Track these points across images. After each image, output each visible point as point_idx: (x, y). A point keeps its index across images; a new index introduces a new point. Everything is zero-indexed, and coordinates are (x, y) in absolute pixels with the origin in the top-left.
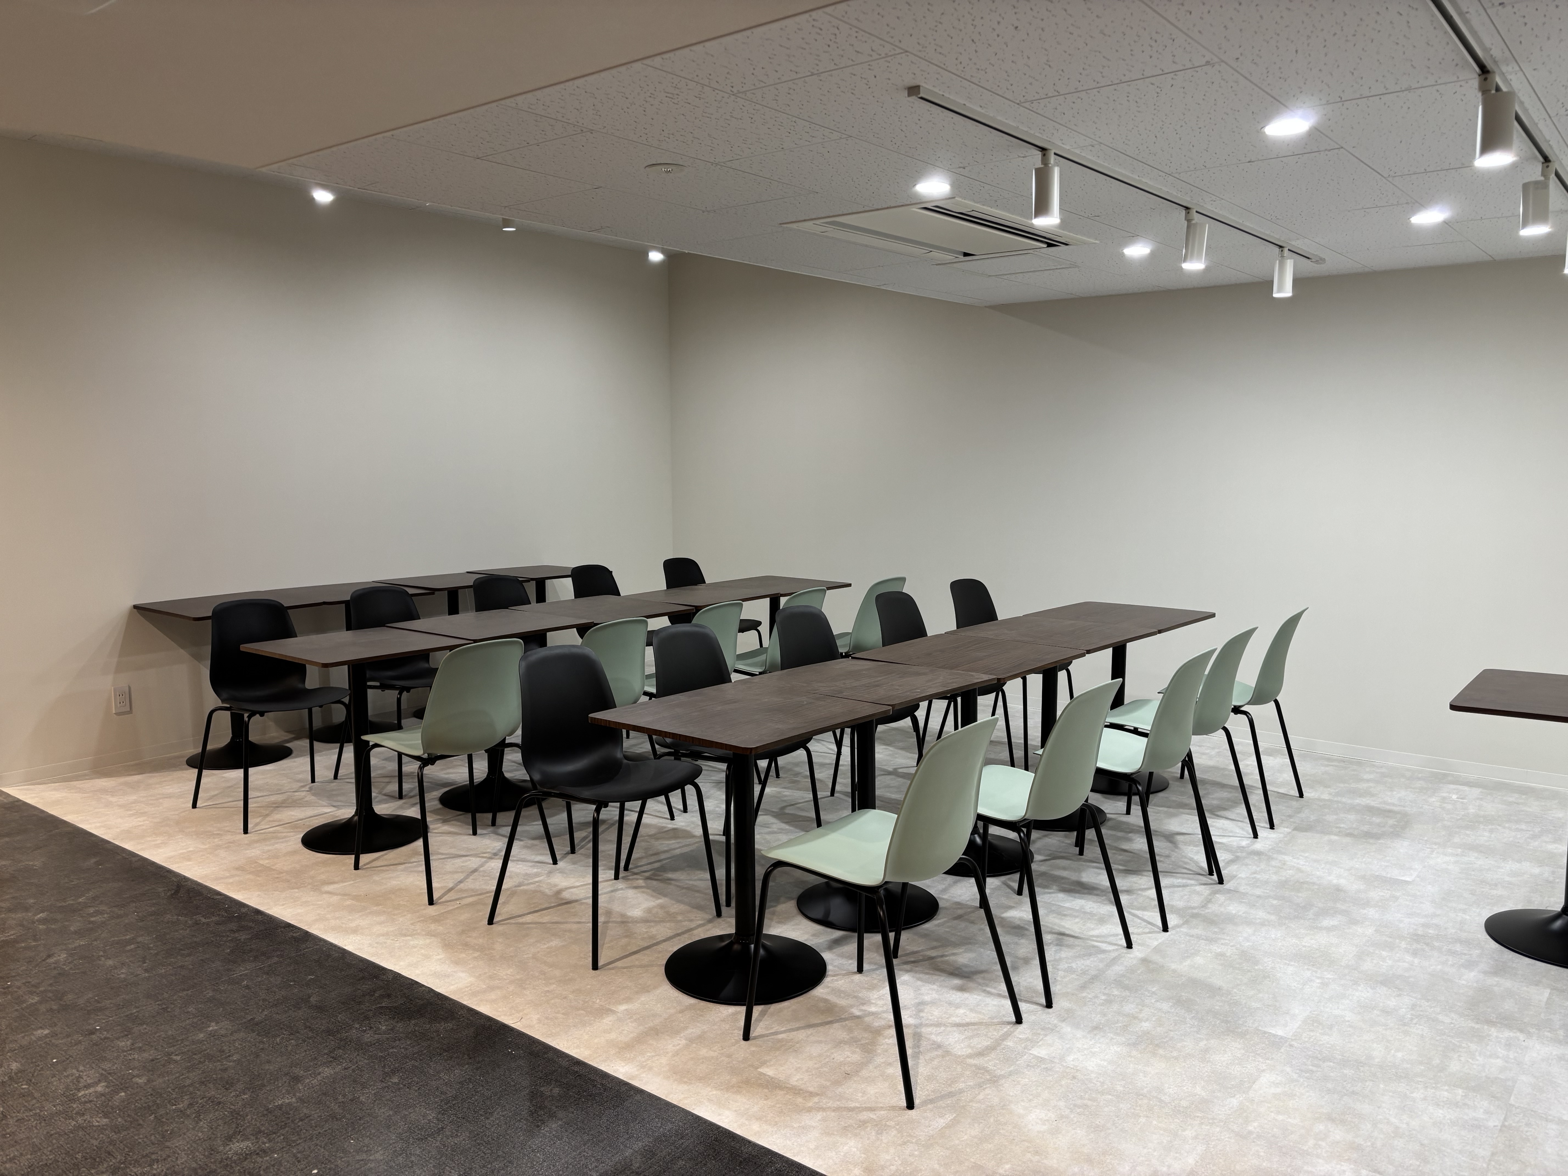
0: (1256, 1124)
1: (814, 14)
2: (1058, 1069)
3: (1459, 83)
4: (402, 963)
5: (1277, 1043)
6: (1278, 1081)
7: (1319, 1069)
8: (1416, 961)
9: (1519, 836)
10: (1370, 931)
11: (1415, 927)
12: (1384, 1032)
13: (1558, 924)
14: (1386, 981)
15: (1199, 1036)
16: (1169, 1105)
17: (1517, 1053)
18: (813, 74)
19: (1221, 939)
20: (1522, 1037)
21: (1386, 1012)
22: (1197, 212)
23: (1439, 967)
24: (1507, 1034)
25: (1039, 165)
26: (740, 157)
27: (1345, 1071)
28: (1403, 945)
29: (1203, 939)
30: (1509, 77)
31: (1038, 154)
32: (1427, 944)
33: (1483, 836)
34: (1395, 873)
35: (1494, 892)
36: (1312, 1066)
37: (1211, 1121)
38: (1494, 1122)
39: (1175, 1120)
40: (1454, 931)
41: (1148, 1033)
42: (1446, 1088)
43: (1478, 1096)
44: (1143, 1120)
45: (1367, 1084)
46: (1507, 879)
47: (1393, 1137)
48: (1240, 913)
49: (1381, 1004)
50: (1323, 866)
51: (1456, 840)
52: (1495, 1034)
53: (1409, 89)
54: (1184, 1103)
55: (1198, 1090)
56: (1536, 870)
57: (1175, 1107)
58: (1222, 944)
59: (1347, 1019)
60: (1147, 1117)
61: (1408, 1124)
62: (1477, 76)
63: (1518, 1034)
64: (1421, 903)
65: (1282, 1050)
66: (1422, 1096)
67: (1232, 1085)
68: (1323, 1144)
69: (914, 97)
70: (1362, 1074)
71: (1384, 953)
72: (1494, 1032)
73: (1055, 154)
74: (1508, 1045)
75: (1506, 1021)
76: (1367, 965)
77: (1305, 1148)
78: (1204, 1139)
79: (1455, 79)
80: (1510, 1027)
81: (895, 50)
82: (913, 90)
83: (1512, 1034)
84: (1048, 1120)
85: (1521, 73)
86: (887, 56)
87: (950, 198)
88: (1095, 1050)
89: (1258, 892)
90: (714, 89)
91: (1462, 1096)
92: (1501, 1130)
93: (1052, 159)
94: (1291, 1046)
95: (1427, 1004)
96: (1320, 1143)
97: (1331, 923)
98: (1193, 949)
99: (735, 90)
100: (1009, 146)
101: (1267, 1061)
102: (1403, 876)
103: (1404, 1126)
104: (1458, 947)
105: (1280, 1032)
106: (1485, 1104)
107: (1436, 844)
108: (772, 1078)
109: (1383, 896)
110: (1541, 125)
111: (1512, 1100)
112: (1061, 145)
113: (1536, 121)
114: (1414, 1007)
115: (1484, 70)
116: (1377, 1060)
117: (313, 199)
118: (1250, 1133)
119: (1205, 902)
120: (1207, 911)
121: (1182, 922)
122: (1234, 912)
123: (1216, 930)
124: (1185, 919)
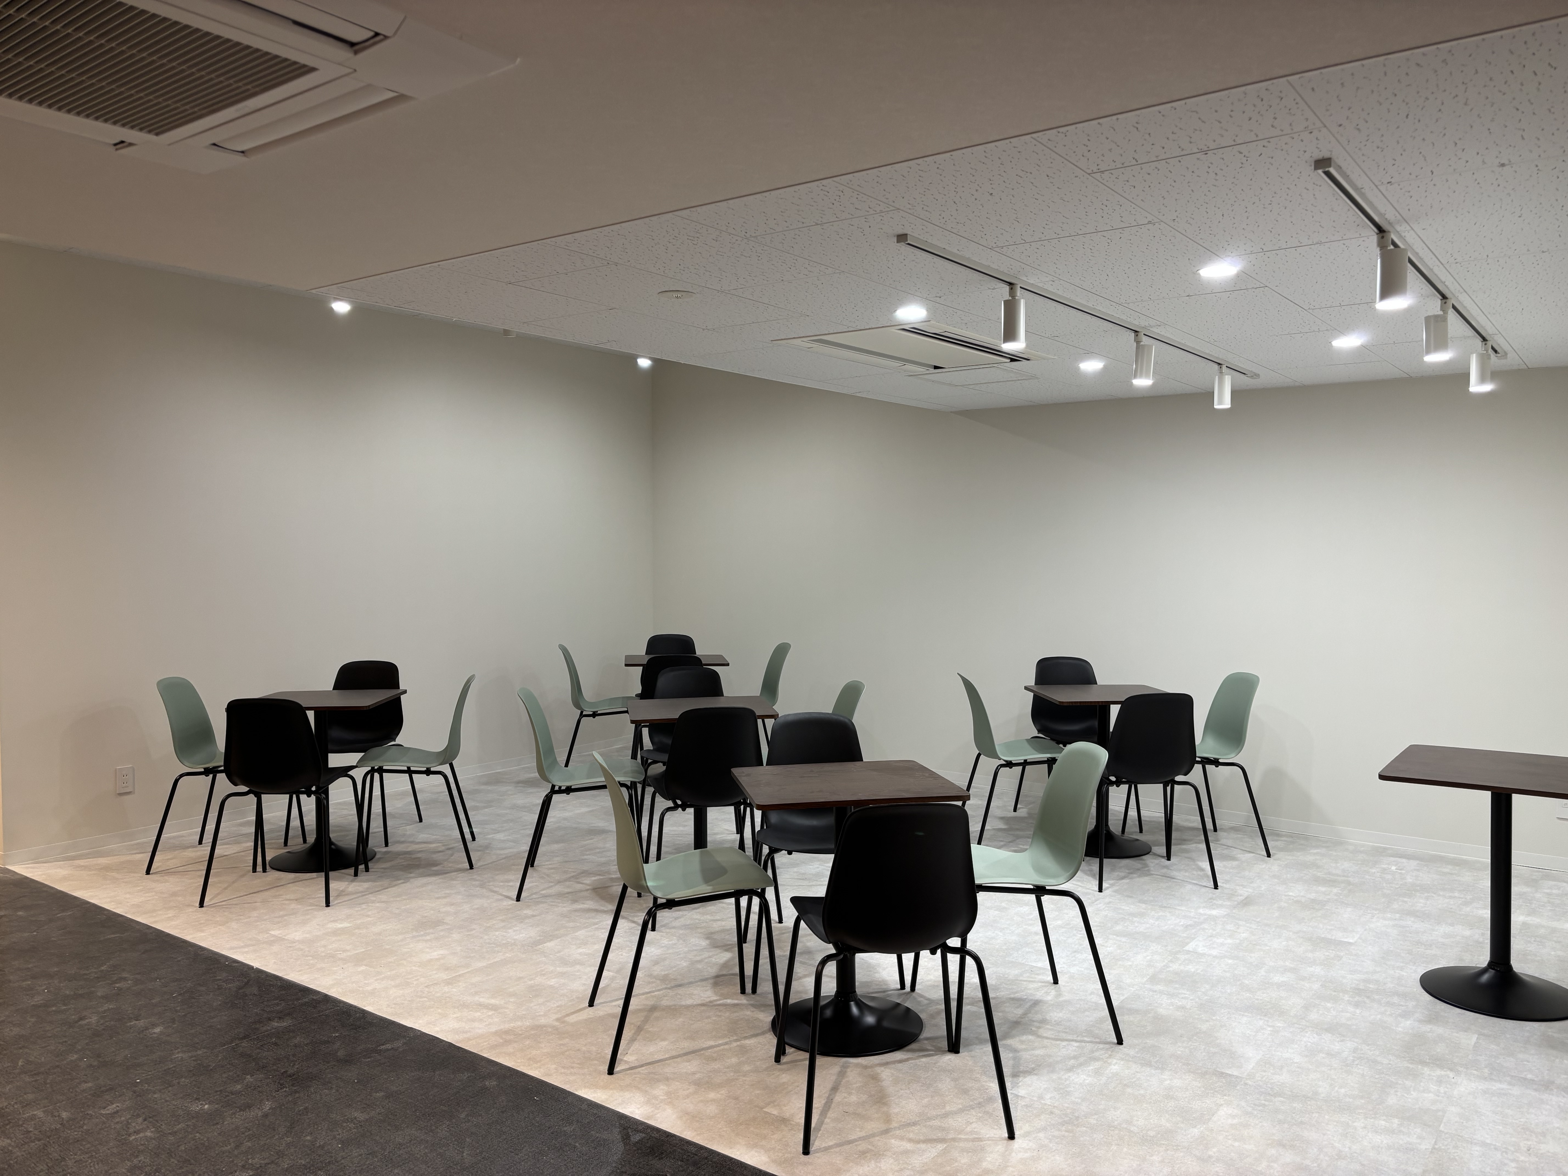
0: (1215, 1150)
1: (824, 182)
2: (1037, 1106)
3: (1362, 239)
4: (421, 1021)
5: (1233, 1081)
6: (1234, 1114)
7: (1271, 1103)
8: (1358, 1011)
9: (1452, 903)
10: (1316, 986)
11: (1357, 982)
12: (1329, 1072)
13: (1485, 978)
14: (1331, 1028)
15: (1163, 1077)
16: (1137, 1135)
17: (1447, 1088)
18: (817, 224)
19: (1182, 993)
20: (1451, 1075)
21: (1329, 1054)
22: (1144, 334)
23: (1379, 1016)
24: (1439, 1072)
25: (1007, 297)
26: (744, 286)
27: (1294, 1105)
28: (1346, 998)
29: (1165, 994)
30: (1403, 234)
31: (1007, 288)
32: (1368, 997)
33: (1420, 903)
34: (1339, 936)
35: (1428, 952)
36: (1265, 1100)
37: (1175, 1148)
38: (1426, 1146)
39: (1143, 1147)
40: (1392, 986)
41: (1117, 1075)
42: (1384, 1118)
43: (1412, 1124)
44: (1114, 1148)
45: (1314, 1115)
46: (1441, 940)
47: (1337, 1159)
48: (1198, 971)
49: (1326, 1048)
50: (1274, 929)
51: (1395, 906)
52: (1428, 1072)
53: (1320, 243)
54: (1152, 1133)
55: (1163, 1122)
56: (1467, 933)
57: (1143, 1137)
58: (1183, 998)
59: (1295, 1061)
60: (1118, 1145)
61: (1350, 1148)
62: (1375, 234)
63: (1448, 1072)
64: (1363, 961)
65: (1238, 1088)
66: (1362, 1125)
67: (1194, 1117)
68: (1276, 1165)
69: (902, 243)
70: (1309, 1107)
71: (1329, 1005)
72: (1426, 1070)
73: (1021, 287)
74: (1440, 1081)
75: (1438, 1062)
76: (1313, 1016)
77: (1259, 1169)
78: (1169, 1162)
79: (1359, 236)
80: (1442, 1067)
81: (888, 207)
82: (902, 238)
83: (1443, 1073)
84: (1029, 1149)
85: (1412, 231)
86: (881, 212)
87: (925, 321)
88: (1070, 1089)
89: (1214, 952)
90: (730, 234)
91: (1398, 1124)
92: (1431, 1152)
93: (1019, 292)
94: (1246, 1084)
95: (1367, 1048)
96: (1272, 1164)
97: (1282, 979)
98: (1157, 1003)
99: (748, 235)
100: (980, 280)
101: (1225, 1097)
102: (1346, 938)
103: (1347, 1150)
104: (1395, 1000)
105: (1236, 1073)
106: (1419, 1130)
107: (1376, 910)
108: (777, 1116)
109: (1328, 956)
110: (1436, 270)
111: (1442, 1128)
112: (1026, 280)
113: (1431, 267)
114: (1355, 1050)
115: (1381, 230)
116: (1322, 1095)
117: (332, 310)
118: (1210, 1157)
119: (1166, 961)
120: (1168, 969)
121: (1145, 980)
122: (1193, 970)
123: (1177, 986)
124: (1148, 977)
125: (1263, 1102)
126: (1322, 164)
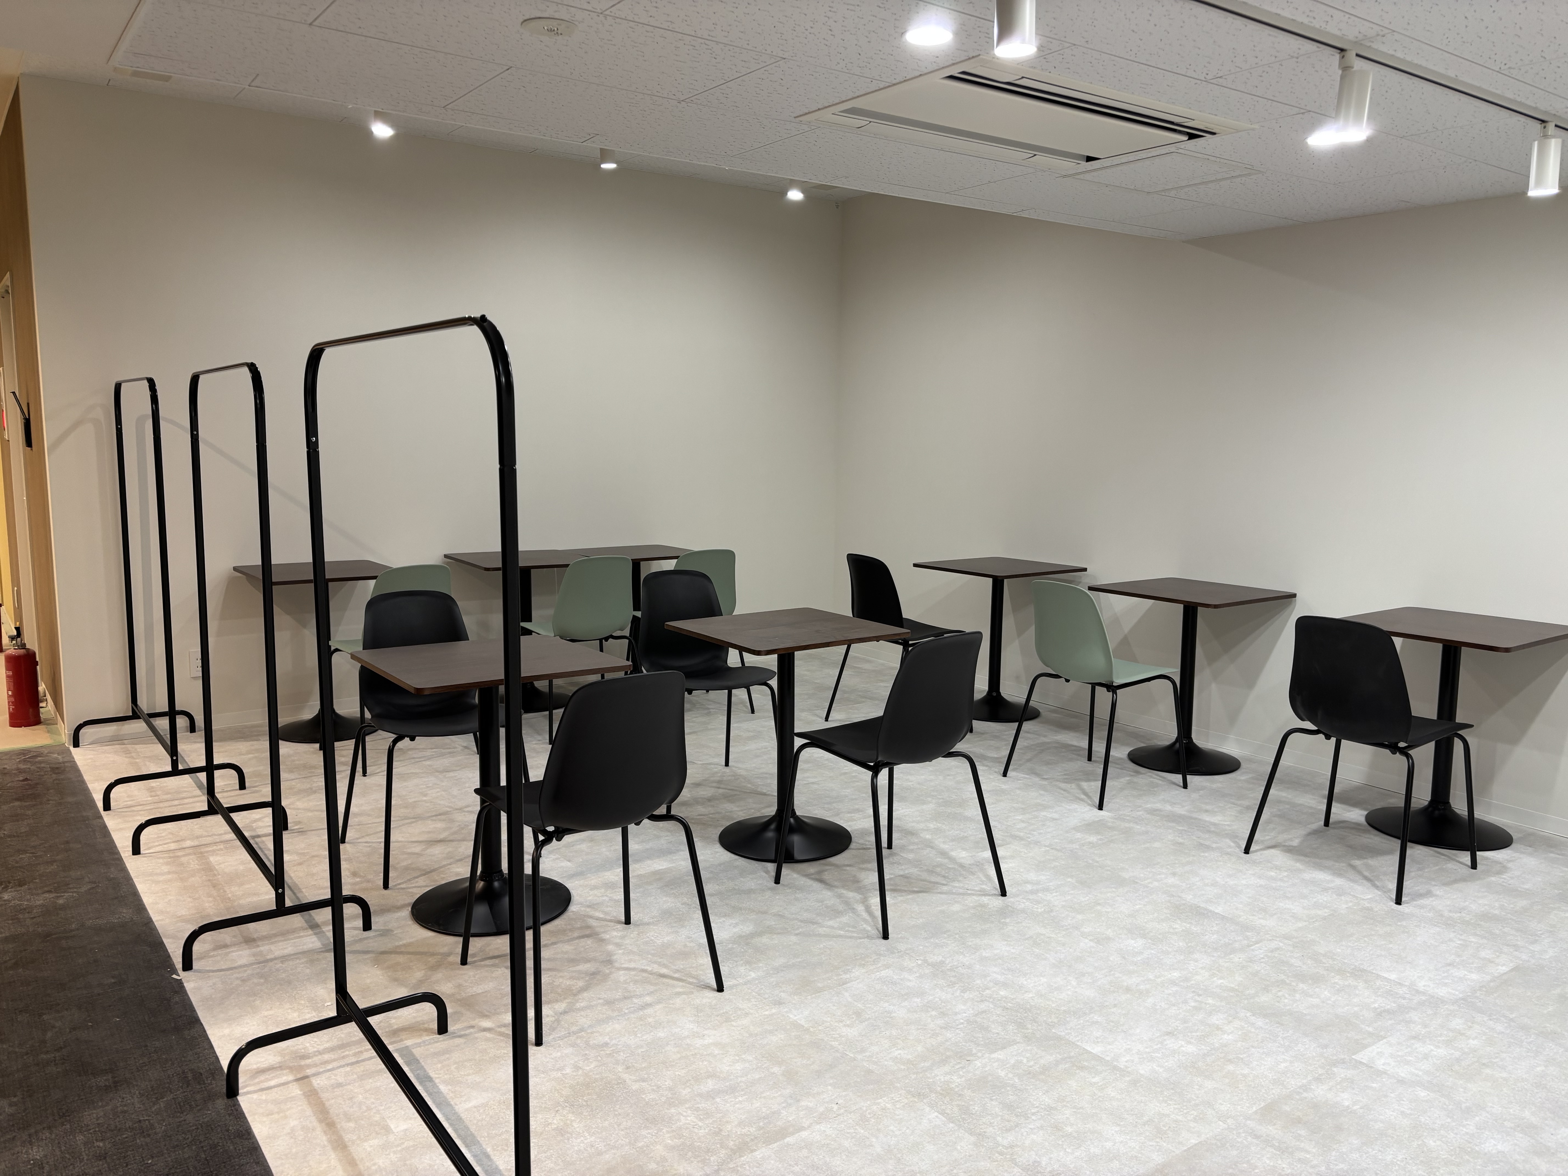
22: (1357, 55)
117: (371, 133)
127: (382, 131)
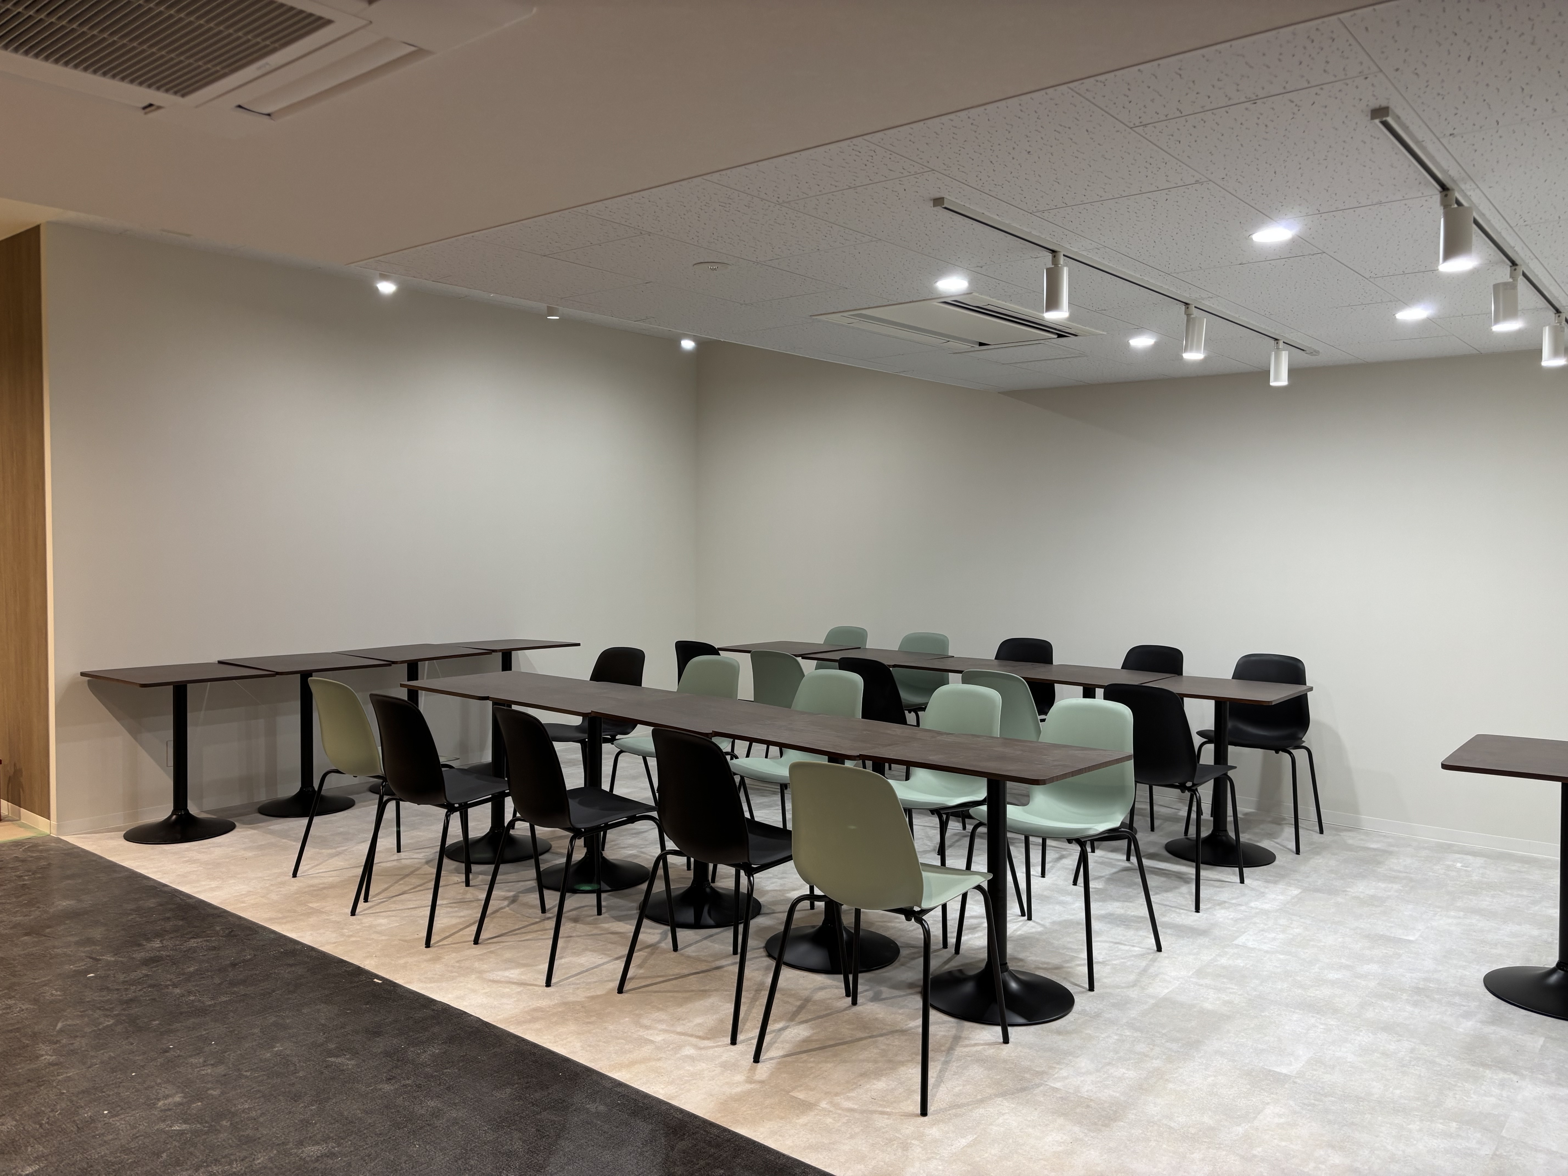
0: (1260, 1149)
1: (855, 141)
2: (1073, 1099)
3: (1425, 198)
5: (1280, 1079)
6: (1281, 1113)
7: (1321, 1103)
8: (1417, 1011)
9: (1520, 901)
10: (1373, 984)
11: (1417, 981)
12: (1384, 1072)
13: (1554, 978)
14: (1387, 1028)
15: (1207, 1072)
16: (1178, 1131)
17: (1511, 1092)
18: (850, 188)
19: (1229, 988)
20: (1515, 1078)
21: (1385, 1054)
22: (1195, 307)
23: (1438, 1016)
24: (1501, 1075)
25: (1050, 265)
26: (779, 257)
27: (1346, 1106)
28: (1405, 997)
29: (1212, 989)
30: (1469, 193)
31: (1049, 256)
32: (1427, 997)
33: (1485, 901)
34: (1399, 933)
35: (1494, 951)
36: (1314, 1100)
37: (1217, 1146)
38: (1487, 1151)
39: (1184, 1144)
40: (1453, 985)
41: (1159, 1069)
42: (1441, 1121)
43: (1472, 1128)
44: (1153, 1144)
45: (1366, 1116)
46: (1507, 939)
47: (1390, 1162)
48: (1247, 966)
49: (1382, 1048)
50: (1329, 925)
51: (1459, 904)
52: (1490, 1075)
53: (1380, 203)
54: (1193, 1131)
55: (1206, 1119)
56: (1535, 932)
57: (1184, 1133)
58: (1230, 993)
59: (1349, 1060)
60: (1158, 1141)
61: (1404, 1151)
62: (1438, 193)
63: (1512, 1076)
64: (1423, 960)
65: (1286, 1086)
66: (1418, 1127)
67: (1239, 1115)
68: (1323, 1167)
69: (939, 207)
70: (1362, 1108)
71: (1386, 1004)
72: (1488, 1073)
73: (1064, 255)
74: (1502, 1085)
75: (1501, 1064)
76: (1370, 1014)
77: (1306, 1170)
78: (1211, 1161)
79: (1420, 195)
80: (1505, 1070)
81: (923, 168)
82: (938, 202)
83: (1506, 1076)
84: (1063, 1142)
85: (1478, 190)
86: (916, 173)
87: (968, 294)
88: (1108, 1083)
89: (1265, 947)
90: (762, 200)
91: (1457, 1128)
92: (1492, 1159)
93: (1062, 259)
94: (1295, 1083)
95: (1425, 1048)
96: (1320, 1166)
97: (1336, 976)
98: (1203, 997)
99: (780, 201)
100: (1022, 248)
101: (1272, 1096)
102: (1406, 936)
103: (1401, 1153)
104: (1457, 1000)
105: (1284, 1070)
106: (1479, 1135)
107: (1439, 907)
108: (803, 1101)
109: (1386, 953)
110: (1504, 234)
111: (1504, 1133)
112: (1069, 247)
113: (1499, 230)
114: (1412, 1050)
115: (1444, 188)
116: (1376, 1096)
117: (377, 289)
118: (1255, 1156)
119: (1214, 955)
120: (1215, 963)
121: (1191, 973)
122: (1242, 965)
123: (1225, 980)
124: (1194, 970)
125: (1313, 1101)
126: (1380, 113)
127: (387, 288)
